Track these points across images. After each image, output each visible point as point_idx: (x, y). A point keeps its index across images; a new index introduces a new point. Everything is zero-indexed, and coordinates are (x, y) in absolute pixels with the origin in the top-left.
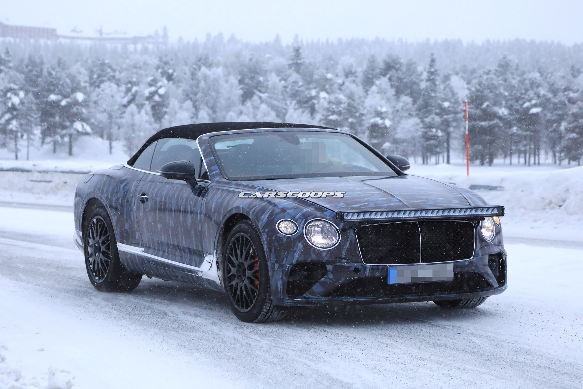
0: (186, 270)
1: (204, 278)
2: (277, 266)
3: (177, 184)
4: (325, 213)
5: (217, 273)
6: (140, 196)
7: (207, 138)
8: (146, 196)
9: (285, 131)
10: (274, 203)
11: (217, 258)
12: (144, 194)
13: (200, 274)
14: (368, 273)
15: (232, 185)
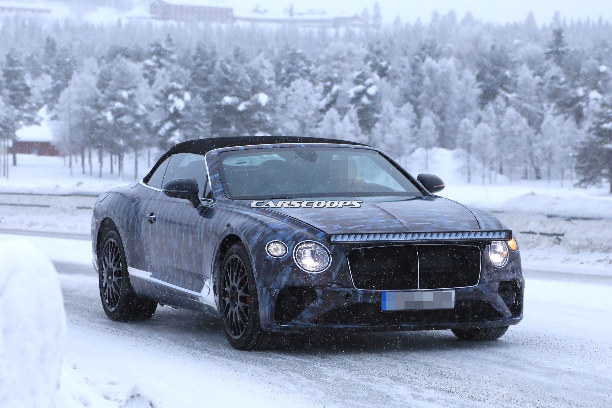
0: (188, 296)
1: (204, 304)
2: (265, 290)
3: (182, 203)
4: (317, 235)
5: (214, 299)
6: (148, 216)
7: (216, 153)
8: (154, 216)
9: (303, 146)
10: (266, 224)
11: (214, 282)
12: (152, 214)
13: (201, 300)
14: (360, 299)
15: (231, 205)
